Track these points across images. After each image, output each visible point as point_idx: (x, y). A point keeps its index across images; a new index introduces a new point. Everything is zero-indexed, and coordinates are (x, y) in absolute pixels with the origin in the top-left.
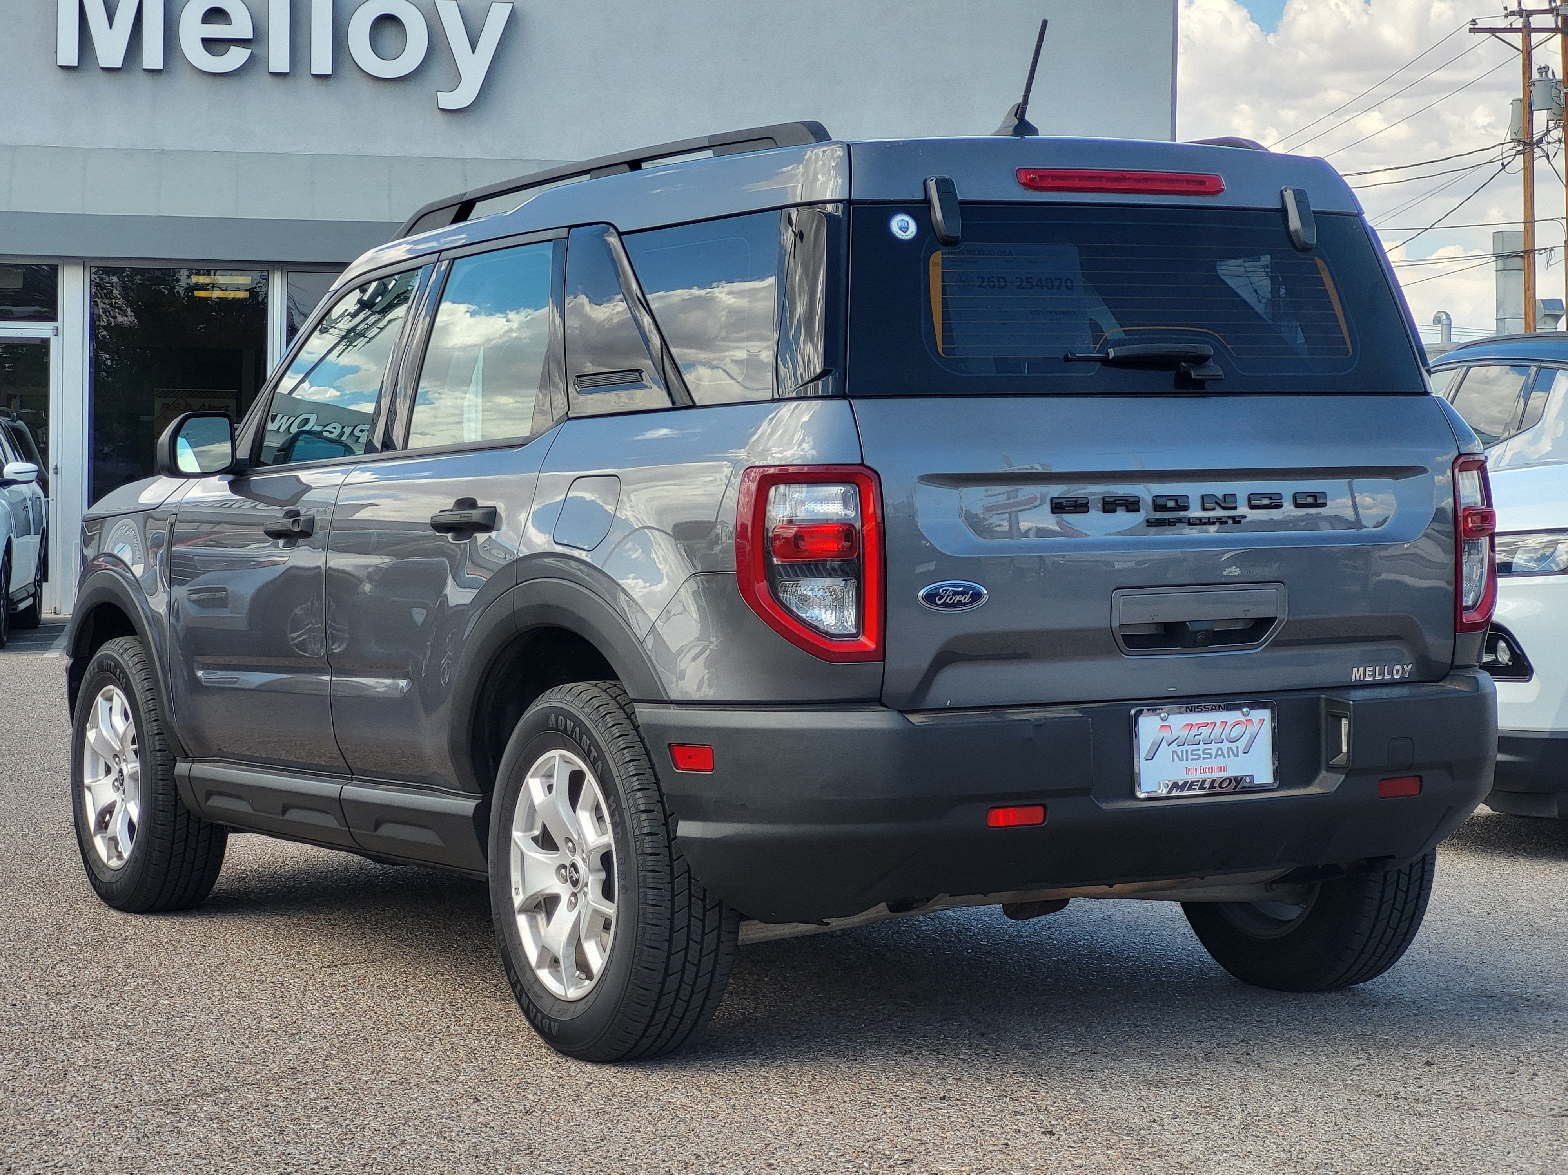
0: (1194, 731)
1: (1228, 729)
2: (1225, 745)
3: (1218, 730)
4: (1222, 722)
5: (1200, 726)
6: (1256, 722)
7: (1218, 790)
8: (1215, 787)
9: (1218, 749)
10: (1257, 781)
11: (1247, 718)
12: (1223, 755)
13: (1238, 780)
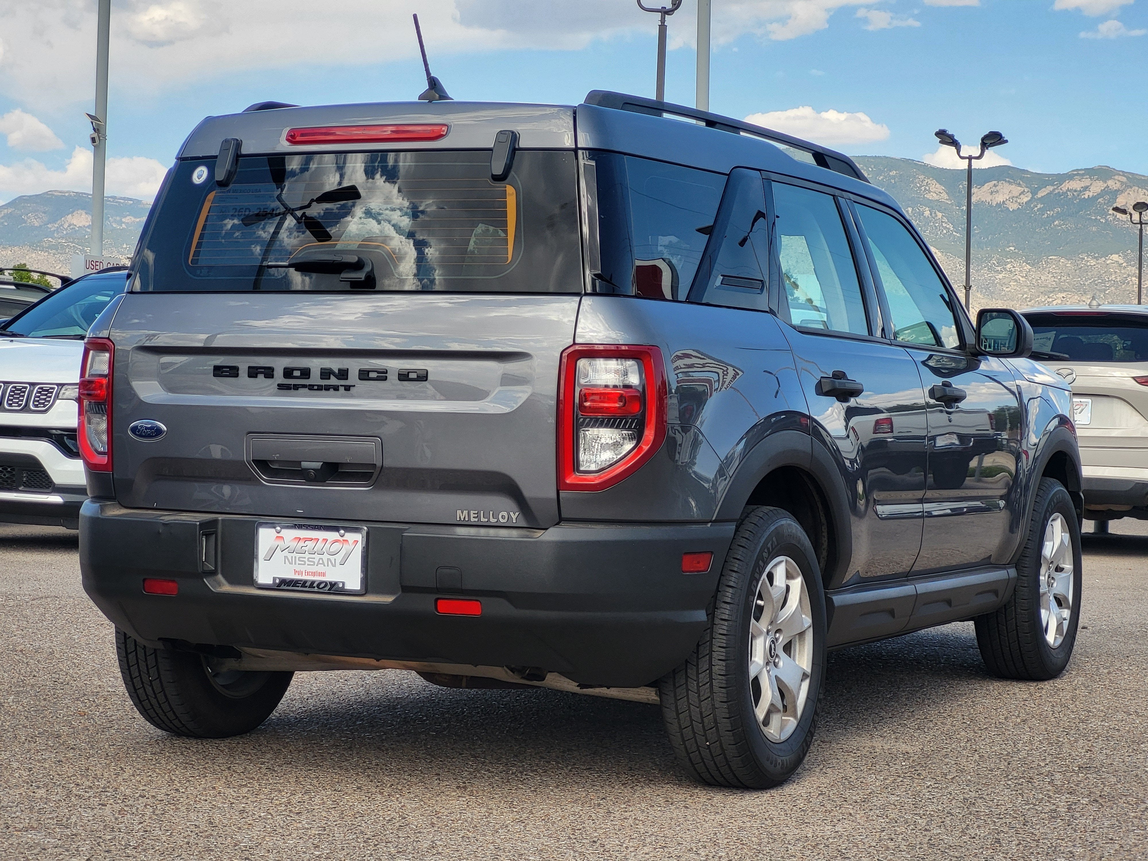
0: (301, 544)
1: (328, 545)
2: (325, 557)
3: (320, 544)
4: (324, 539)
5: (306, 540)
6: (351, 542)
7: (316, 589)
8: (314, 587)
9: (320, 559)
10: (348, 587)
11: (344, 538)
12: (323, 564)
13: (333, 585)
